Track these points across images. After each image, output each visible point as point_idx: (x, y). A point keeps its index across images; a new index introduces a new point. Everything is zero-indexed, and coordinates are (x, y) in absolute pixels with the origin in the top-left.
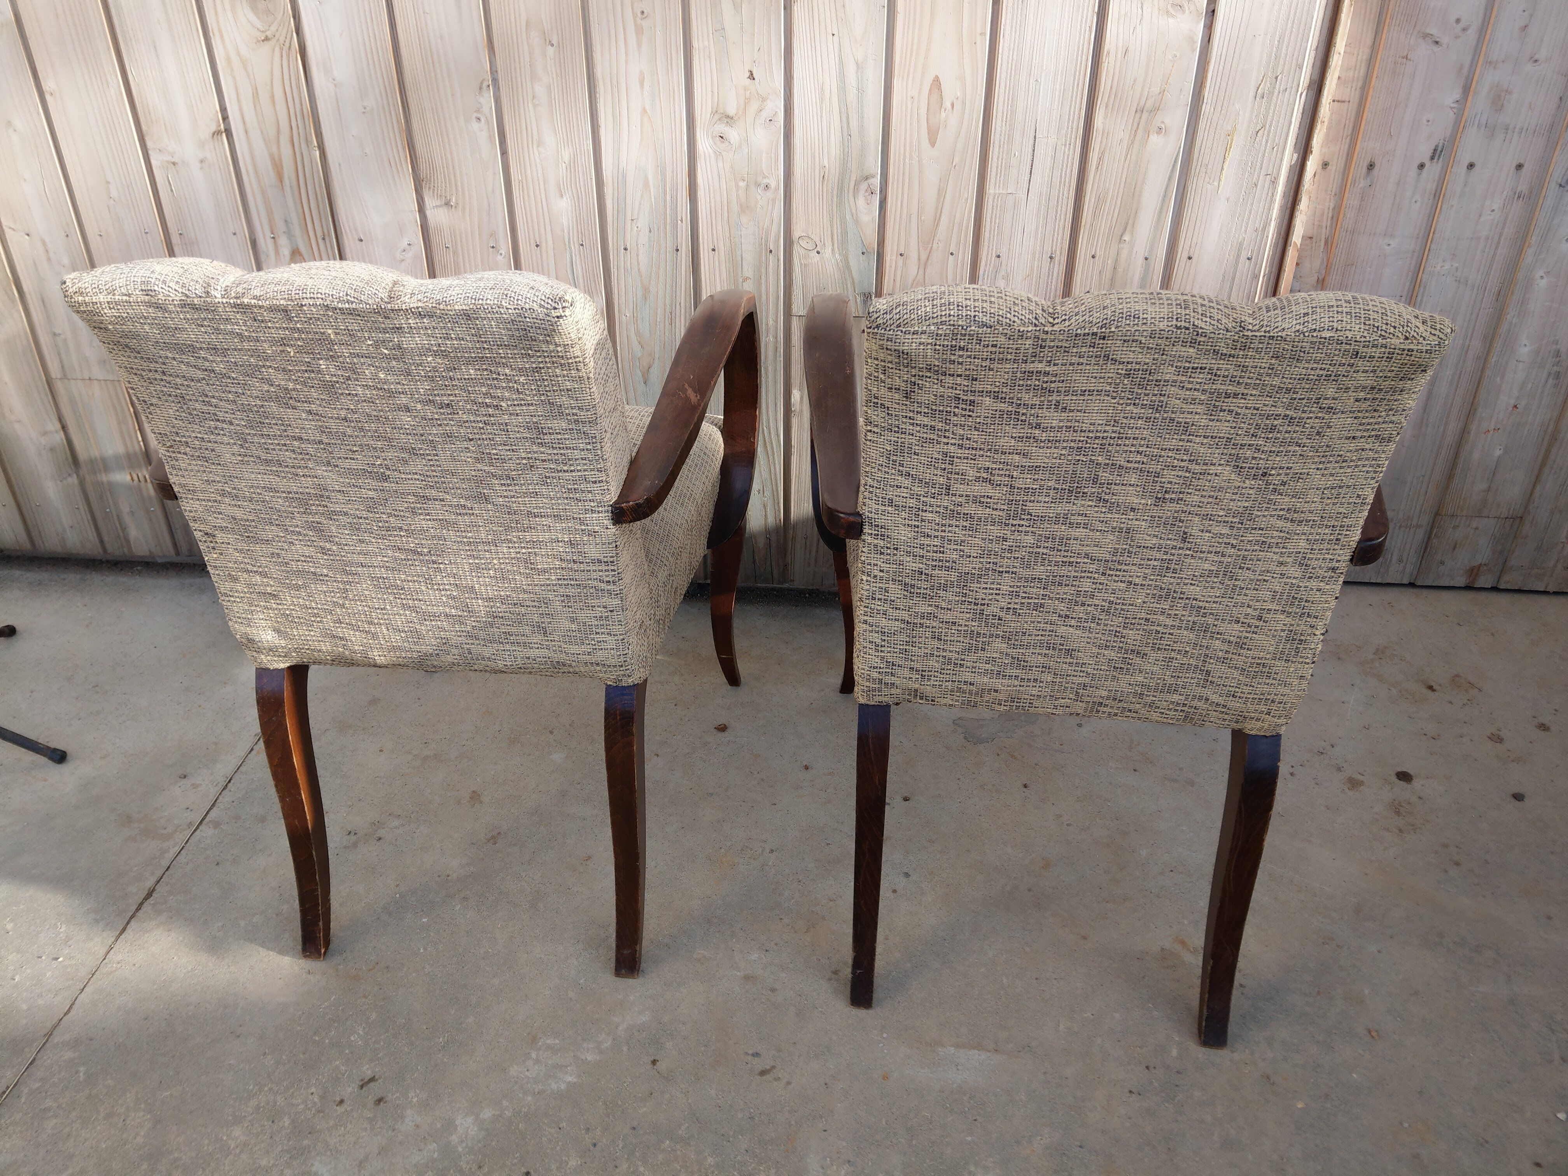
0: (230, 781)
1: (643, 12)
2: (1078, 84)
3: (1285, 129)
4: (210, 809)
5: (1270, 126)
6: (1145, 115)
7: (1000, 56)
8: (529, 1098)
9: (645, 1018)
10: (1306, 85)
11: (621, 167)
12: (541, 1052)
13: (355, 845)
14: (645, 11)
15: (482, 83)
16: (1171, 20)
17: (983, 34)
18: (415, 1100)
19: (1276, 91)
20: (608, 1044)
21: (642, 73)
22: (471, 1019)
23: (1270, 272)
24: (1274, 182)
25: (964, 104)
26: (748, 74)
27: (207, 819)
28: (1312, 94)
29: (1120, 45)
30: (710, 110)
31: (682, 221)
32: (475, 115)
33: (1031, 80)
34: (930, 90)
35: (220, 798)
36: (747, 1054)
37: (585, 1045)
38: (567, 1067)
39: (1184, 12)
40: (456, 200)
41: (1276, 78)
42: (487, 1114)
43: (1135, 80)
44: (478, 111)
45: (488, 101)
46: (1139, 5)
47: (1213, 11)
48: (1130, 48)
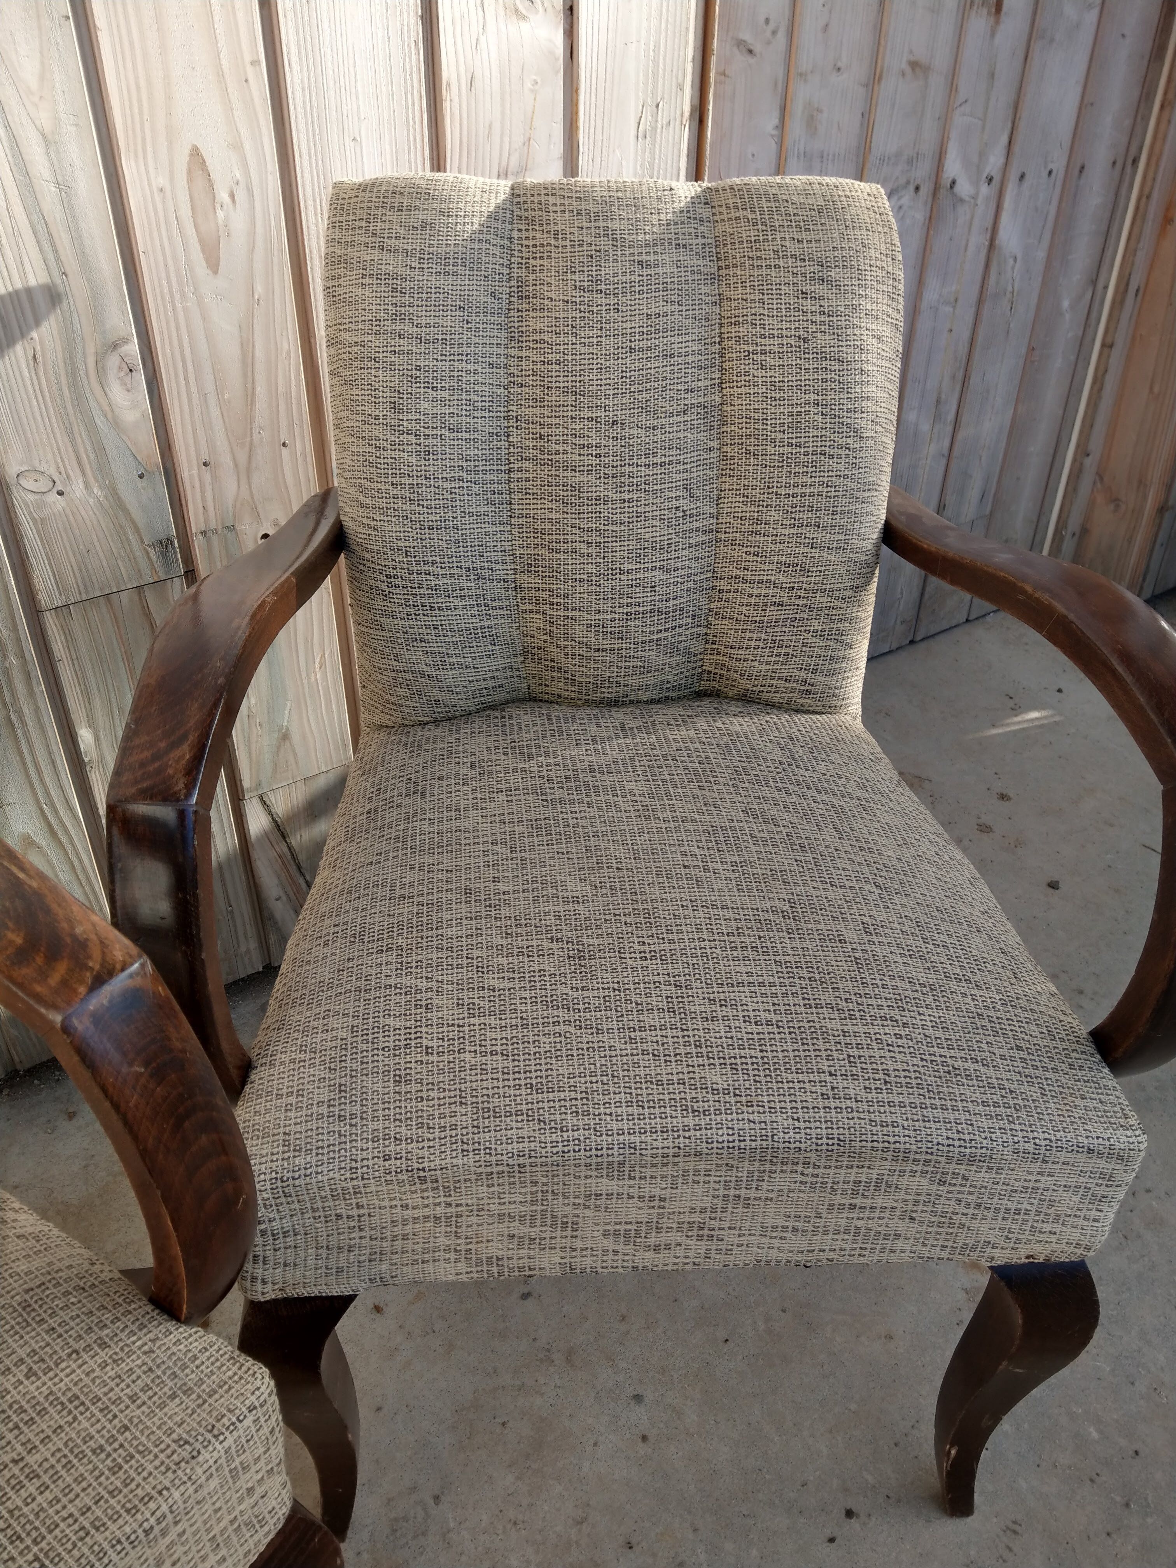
2: (415, 140)
16: (523, 24)
17: (255, 63)
19: (659, 126)
25: (249, 191)
29: (462, 69)
33: (347, 138)
34: (189, 172)
39: (537, 11)
41: (657, 106)
43: (490, 127)
46: (479, 2)
47: (571, 9)
48: (476, 75)
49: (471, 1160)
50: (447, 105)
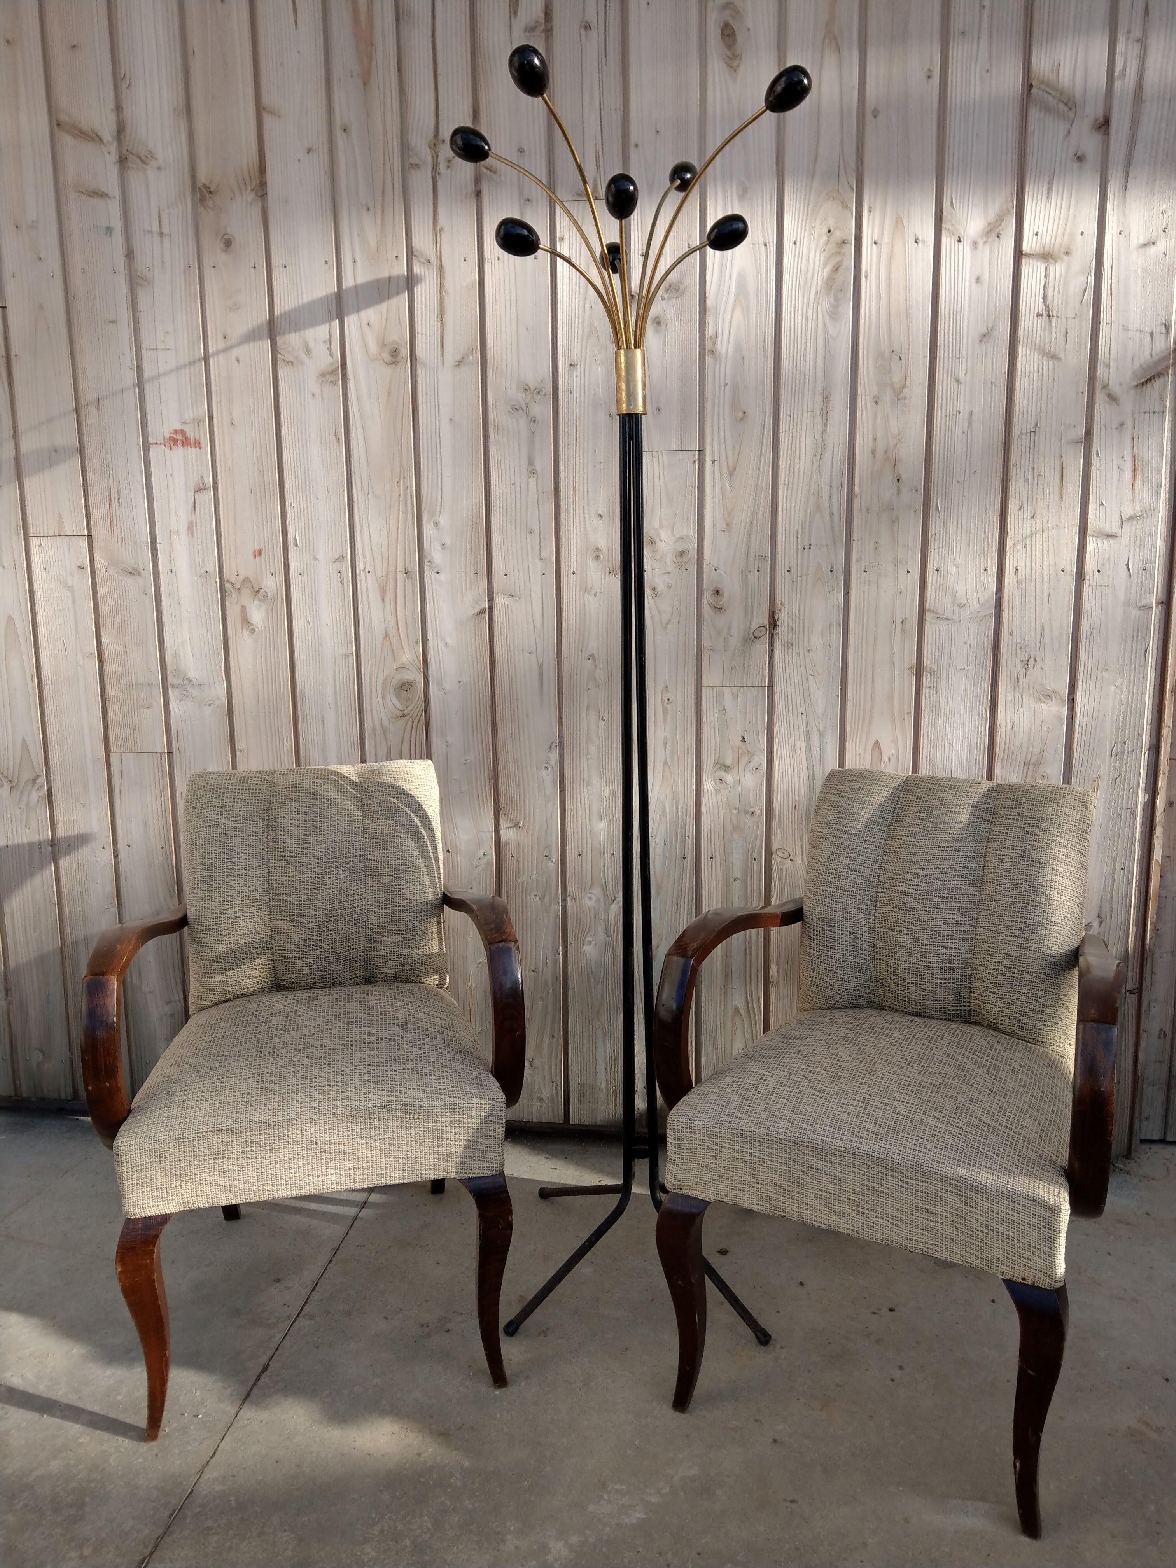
0: (316, 1284)
1: (669, 700)
2: (980, 746)
3: (1136, 776)
4: (304, 1305)
5: (1125, 775)
6: (1031, 767)
7: (922, 728)
8: (608, 1529)
9: (695, 1471)
10: (1147, 747)
12: (612, 1495)
13: (428, 1335)
14: (671, 699)
15: (552, 744)
16: (1043, 706)
17: (909, 713)
18: (512, 1528)
19: (1126, 750)
20: (667, 1490)
21: (666, 738)
22: (548, 1469)
23: (1140, 879)
24: (1134, 814)
25: (897, 758)
26: (741, 739)
27: (303, 1312)
28: (1153, 753)
29: (1008, 721)
30: (712, 762)
31: (689, 837)
32: (545, 765)
33: (946, 745)
34: (873, 749)
35: (311, 1297)
37: (648, 1490)
38: (635, 1506)
39: (1052, 700)
40: (524, 823)
41: (1125, 743)
42: (574, 1540)
43: (1022, 744)
44: (547, 762)
45: (555, 757)
46: (1020, 696)
47: (1073, 699)
48: (1016, 723)
49: (761, 1130)
50: (998, 734)
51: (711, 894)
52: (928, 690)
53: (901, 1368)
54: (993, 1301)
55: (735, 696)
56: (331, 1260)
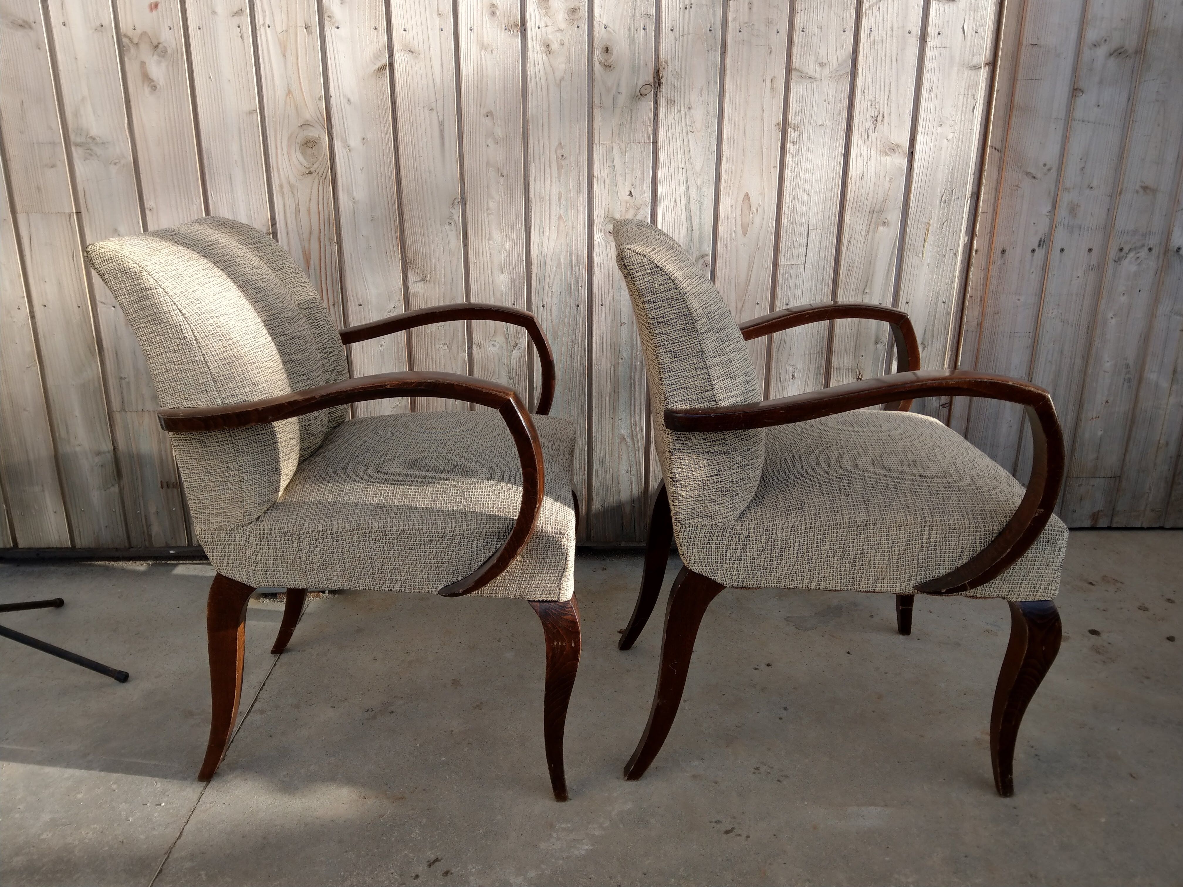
0: (264, 685)
1: (563, 156)
2: (834, 197)
3: (960, 221)
4: (254, 703)
5: (951, 220)
6: (875, 215)
7: (786, 180)
8: (561, 862)
9: (629, 806)
10: (970, 195)
11: (543, 253)
12: (559, 833)
13: (374, 717)
14: (565, 155)
15: (454, 200)
16: (888, 158)
17: (775, 167)
18: (474, 870)
19: (953, 199)
20: (607, 824)
21: (560, 193)
22: (499, 817)
23: (957, 311)
24: (955, 254)
25: (764, 209)
26: (628, 193)
27: (253, 709)
28: (974, 200)
29: (858, 172)
30: (603, 216)
31: (582, 287)
32: (448, 220)
33: (805, 194)
34: (743, 201)
35: (260, 696)
36: (711, 822)
37: (590, 826)
38: (582, 840)
39: (895, 153)
40: (430, 276)
41: (952, 191)
42: (532, 874)
43: (868, 194)
44: (450, 218)
45: (457, 214)
46: (869, 149)
47: (912, 153)
48: (864, 175)
50: (849, 185)
51: (601, 338)
52: (792, 145)
53: (786, 709)
54: (848, 653)
55: (622, 153)
56: (275, 665)
